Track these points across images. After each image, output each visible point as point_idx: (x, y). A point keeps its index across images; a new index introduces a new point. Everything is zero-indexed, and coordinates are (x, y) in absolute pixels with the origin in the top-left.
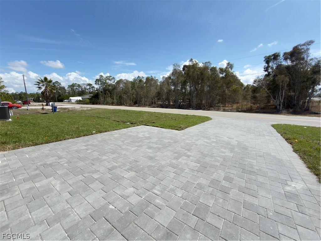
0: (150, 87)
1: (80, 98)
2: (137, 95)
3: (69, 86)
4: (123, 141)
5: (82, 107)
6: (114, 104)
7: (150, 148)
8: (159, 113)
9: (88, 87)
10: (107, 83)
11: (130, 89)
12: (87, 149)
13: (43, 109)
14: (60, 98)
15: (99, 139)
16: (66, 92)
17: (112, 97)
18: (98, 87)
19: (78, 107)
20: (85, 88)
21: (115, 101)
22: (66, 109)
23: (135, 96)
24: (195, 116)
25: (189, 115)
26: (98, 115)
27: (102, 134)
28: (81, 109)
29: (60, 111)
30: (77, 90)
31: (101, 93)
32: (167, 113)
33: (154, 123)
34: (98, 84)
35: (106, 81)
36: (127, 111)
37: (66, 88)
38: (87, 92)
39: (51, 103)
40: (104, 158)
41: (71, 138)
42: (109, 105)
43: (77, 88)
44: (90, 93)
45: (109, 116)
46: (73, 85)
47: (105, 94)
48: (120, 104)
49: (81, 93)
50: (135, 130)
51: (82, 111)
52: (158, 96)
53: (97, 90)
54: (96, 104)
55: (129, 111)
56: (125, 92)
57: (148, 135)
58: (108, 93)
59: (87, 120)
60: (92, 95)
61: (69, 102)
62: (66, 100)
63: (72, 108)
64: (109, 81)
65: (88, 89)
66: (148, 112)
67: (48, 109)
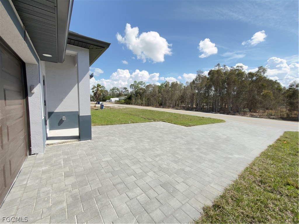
0: (174, 91)
1: (117, 99)
2: (163, 97)
3: (111, 90)
4: (146, 128)
5: (119, 106)
6: (143, 105)
7: (161, 133)
8: (178, 114)
9: (124, 91)
10: (139, 87)
11: (157, 92)
12: (127, 130)
13: (95, 106)
14: (104, 98)
15: (133, 126)
16: (108, 94)
17: (142, 99)
18: (132, 91)
19: (117, 106)
20: (122, 91)
21: (144, 102)
22: (108, 107)
23: (161, 99)
24: (210, 118)
25: (205, 118)
26: (131, 113)
27: (134, 124)
28: (119, 108)
29: (105, 108)
30: (116, 92)
31: (133, 95)
32: (185, 114)
33: (172, 121)
34: (132, 88)
35: (138, 85)
36: (152, 111)
37: (109, 91)
38: (123, 95)
39: (101, 102)
40: (135, 134)
41: (118, 124)
42: (139, 106)
43: (116, 91)
44: (125, 95)
45: (138, 114)
46: (113, 89)
47: (137, 96)
48: (148, 105)
49: (119, 95)
50: (155, 124)
51: (119, 110)
52: (181, 99)
53: (131, 93)
54: (129, 104)
55: (154, 111)
56: (153, 95)
57: (162, 127)
58: (139, 95)
59: (124, 116)
60: (126, 97)
61: (110, 102)
62: (108, 101)
63: (112, 106)
64: (141, 86)
65: (123, 92)
66: (169, 113)
67: (98, 107)
